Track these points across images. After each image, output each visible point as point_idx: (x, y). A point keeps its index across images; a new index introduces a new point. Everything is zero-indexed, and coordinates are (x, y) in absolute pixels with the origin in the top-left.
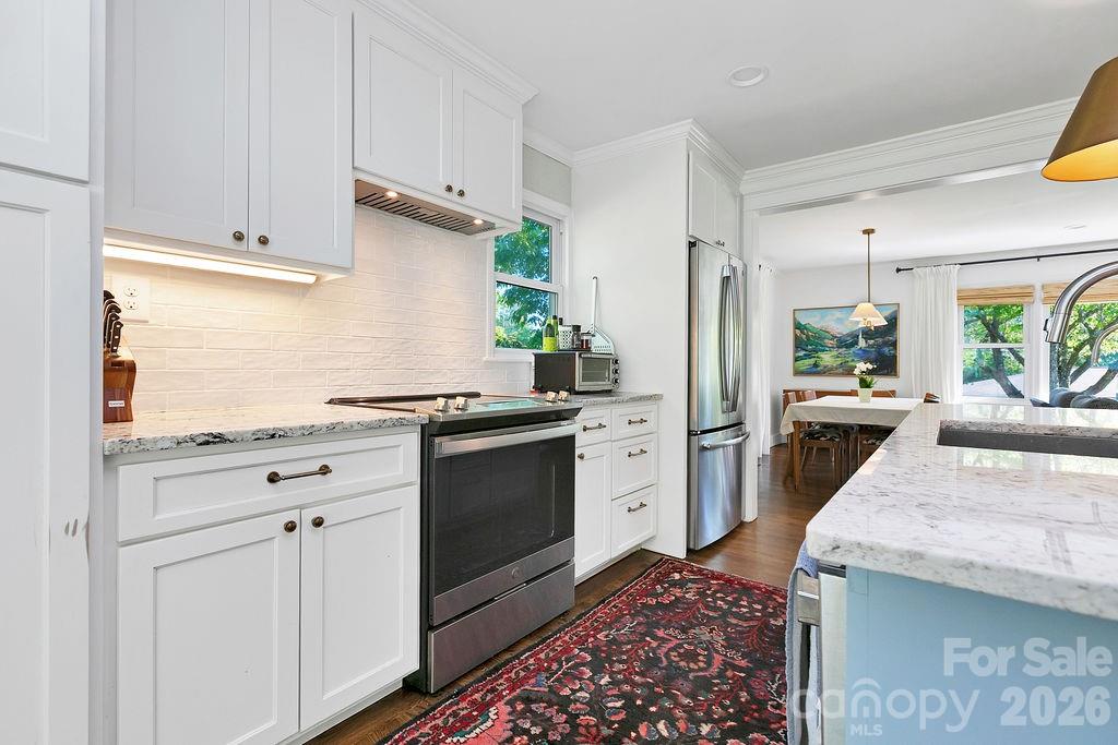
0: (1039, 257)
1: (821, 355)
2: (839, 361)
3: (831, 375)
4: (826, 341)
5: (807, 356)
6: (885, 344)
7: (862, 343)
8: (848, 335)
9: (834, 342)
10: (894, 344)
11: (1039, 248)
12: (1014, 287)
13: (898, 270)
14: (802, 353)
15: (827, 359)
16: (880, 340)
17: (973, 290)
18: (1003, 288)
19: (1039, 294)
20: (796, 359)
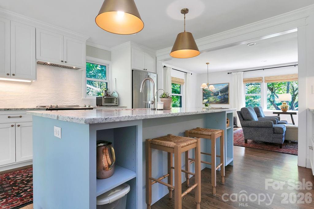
0: (263, 69)
1: (210, 98)
2: (214, 100)
3: (212, 104)
4: (211, 94)
5: (206, 99)
6: (226, 94)
7: (220, 94)
8: (216, 92)
9: (213, 94)
10: (228, 95)
11: (263, 67)
12: (257, 78)
13: (228, 73)
14: (205, 98)
15: (211, 99)
16: (224, 93)
17: (247, 79)
18: (255, 78)
19: (264, 80)
20: (203, 99)
